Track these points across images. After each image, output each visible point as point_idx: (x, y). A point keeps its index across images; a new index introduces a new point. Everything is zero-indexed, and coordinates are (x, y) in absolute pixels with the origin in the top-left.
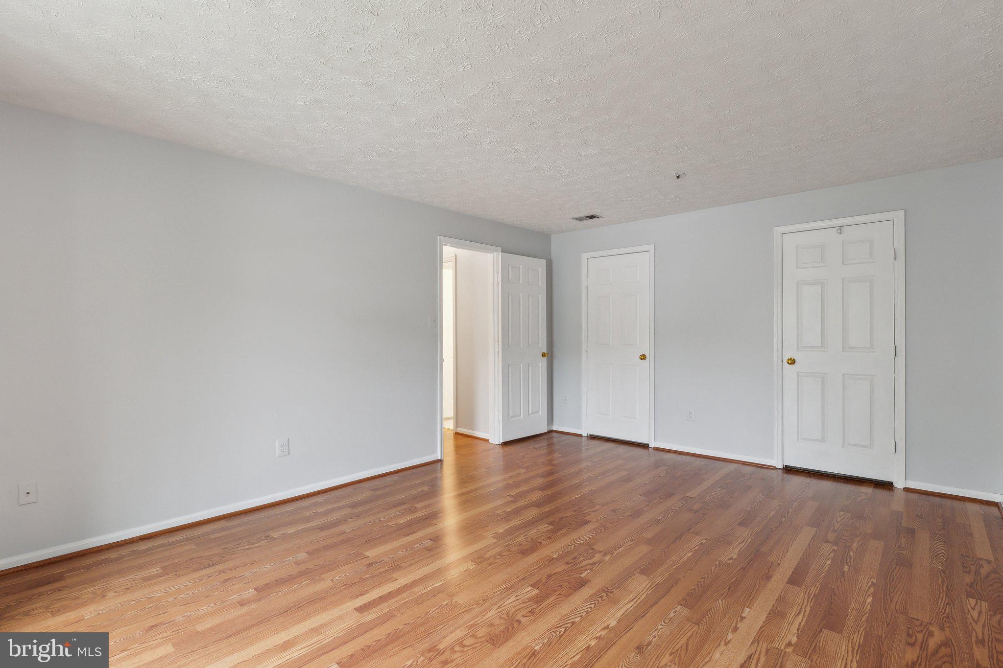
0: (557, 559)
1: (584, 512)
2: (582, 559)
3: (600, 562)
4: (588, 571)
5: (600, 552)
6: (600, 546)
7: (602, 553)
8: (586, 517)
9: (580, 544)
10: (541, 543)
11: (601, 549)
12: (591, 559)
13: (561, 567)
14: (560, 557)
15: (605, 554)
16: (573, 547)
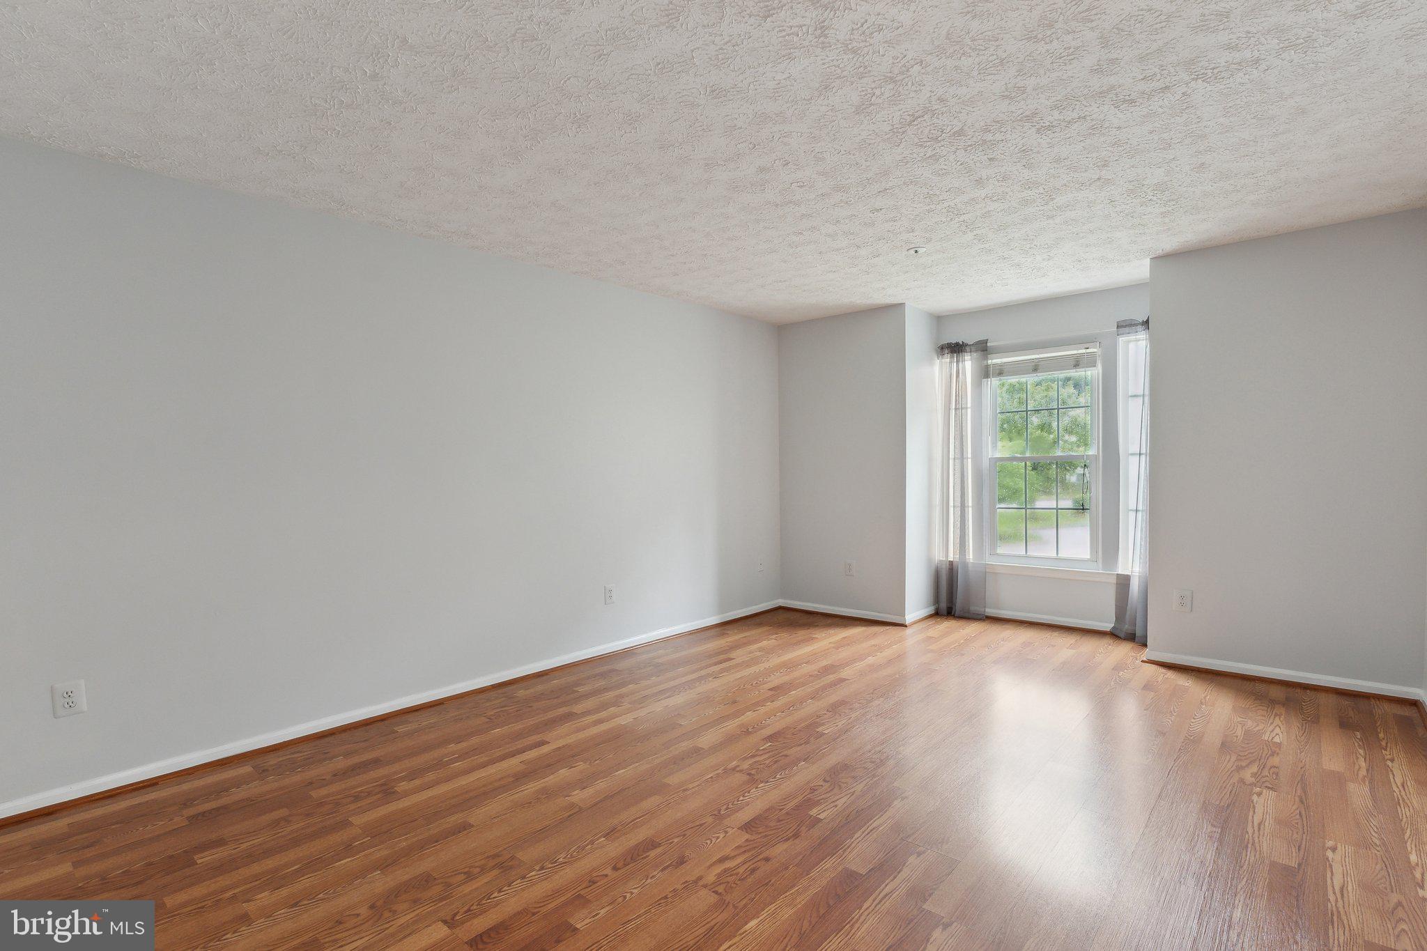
0: (799, 760)
1: (747, 855)
2: (767, 762)
3: (746, 758)
4: (762, 748)
5: (741, 771)
6: (739, 778)
7: (738, 769)
8: (747, 840)
9: (767, 782)
10: (825, 781)
11: (738, 775)
12: (755, 762)
13: (794, 752)
14: (795, 762)
15: (734, 769)
16: (778, 776)
